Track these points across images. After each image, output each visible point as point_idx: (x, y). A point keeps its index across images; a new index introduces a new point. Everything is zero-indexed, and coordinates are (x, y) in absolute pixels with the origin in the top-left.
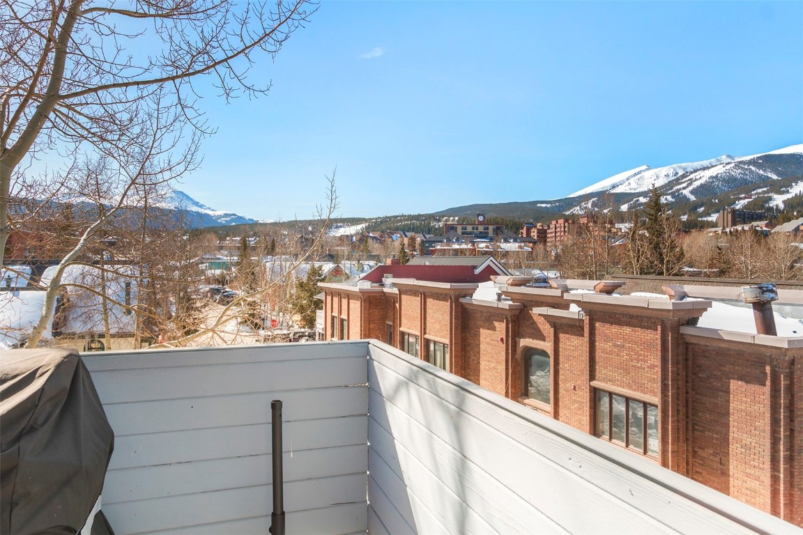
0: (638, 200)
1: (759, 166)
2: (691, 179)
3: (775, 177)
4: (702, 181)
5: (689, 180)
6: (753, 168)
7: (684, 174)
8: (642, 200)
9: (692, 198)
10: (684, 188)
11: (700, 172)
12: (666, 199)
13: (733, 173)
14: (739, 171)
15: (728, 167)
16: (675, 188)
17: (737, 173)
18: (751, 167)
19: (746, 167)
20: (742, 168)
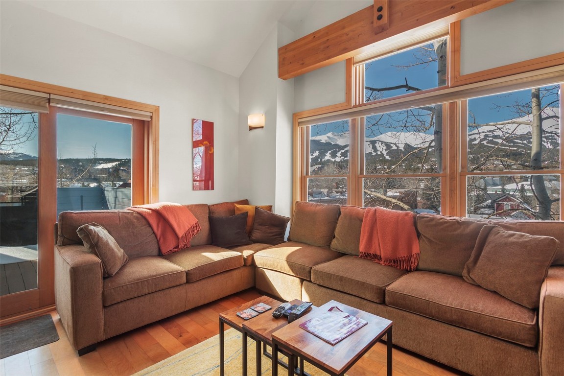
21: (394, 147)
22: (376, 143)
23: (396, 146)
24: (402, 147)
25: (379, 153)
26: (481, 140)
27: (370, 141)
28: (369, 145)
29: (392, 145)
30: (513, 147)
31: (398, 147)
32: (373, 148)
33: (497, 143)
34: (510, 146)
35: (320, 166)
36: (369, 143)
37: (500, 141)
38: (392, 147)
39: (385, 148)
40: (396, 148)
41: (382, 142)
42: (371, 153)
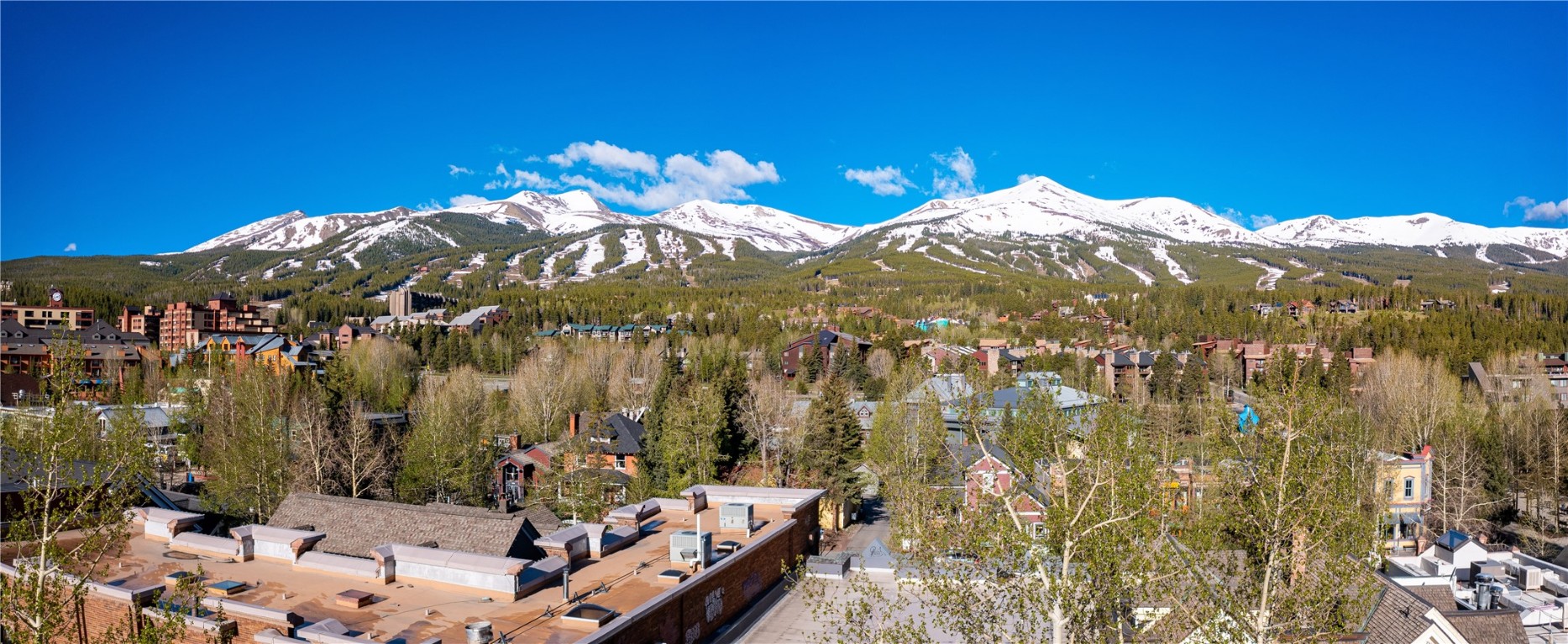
0: (287, 264)
1: (436, 227)
2: (357, 238)
3: (453, 244)
4: (372, 241)
5: (354, 239)
6: (430, 230)
7: (348, 230)
8: (295, 264)
9: (357, 265)
10: (348, 250)
11: (367, 228)
12: (324, 265)
13: (407, 234)
14: (414, 231)
15: (401, 224)
16: (335, 250)
17: (412, 234)
18: (428, 227)
19: (422, 226)
20: (418, 229)
21: (709, 249)
22: (659, 233)
23: (716, 245)
24: (728, 250)
25: (667, 264)
26: (919, 244)
27: (641, 227)
28: (638, 237)
29: (703, 242)
30: (979, 267)
31: (719, 248)
32: (649, 250)
33: (949, 256)
34: (972, 265)
35: (494, 308)
36: (639, 232)
37: (955, 250)
38: (703, 248)
39: (684, 249)
40: (713, 251)
41: (677, 232)
42: (643, 265)
